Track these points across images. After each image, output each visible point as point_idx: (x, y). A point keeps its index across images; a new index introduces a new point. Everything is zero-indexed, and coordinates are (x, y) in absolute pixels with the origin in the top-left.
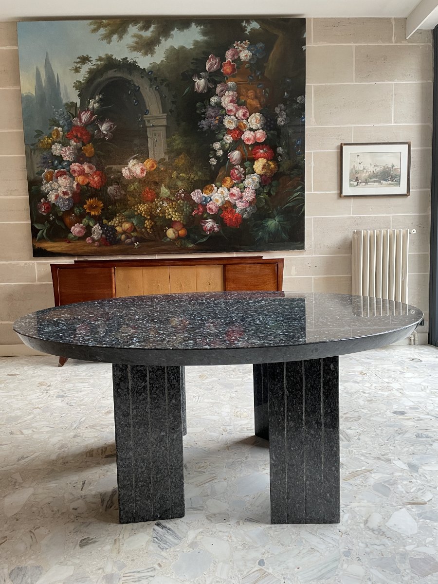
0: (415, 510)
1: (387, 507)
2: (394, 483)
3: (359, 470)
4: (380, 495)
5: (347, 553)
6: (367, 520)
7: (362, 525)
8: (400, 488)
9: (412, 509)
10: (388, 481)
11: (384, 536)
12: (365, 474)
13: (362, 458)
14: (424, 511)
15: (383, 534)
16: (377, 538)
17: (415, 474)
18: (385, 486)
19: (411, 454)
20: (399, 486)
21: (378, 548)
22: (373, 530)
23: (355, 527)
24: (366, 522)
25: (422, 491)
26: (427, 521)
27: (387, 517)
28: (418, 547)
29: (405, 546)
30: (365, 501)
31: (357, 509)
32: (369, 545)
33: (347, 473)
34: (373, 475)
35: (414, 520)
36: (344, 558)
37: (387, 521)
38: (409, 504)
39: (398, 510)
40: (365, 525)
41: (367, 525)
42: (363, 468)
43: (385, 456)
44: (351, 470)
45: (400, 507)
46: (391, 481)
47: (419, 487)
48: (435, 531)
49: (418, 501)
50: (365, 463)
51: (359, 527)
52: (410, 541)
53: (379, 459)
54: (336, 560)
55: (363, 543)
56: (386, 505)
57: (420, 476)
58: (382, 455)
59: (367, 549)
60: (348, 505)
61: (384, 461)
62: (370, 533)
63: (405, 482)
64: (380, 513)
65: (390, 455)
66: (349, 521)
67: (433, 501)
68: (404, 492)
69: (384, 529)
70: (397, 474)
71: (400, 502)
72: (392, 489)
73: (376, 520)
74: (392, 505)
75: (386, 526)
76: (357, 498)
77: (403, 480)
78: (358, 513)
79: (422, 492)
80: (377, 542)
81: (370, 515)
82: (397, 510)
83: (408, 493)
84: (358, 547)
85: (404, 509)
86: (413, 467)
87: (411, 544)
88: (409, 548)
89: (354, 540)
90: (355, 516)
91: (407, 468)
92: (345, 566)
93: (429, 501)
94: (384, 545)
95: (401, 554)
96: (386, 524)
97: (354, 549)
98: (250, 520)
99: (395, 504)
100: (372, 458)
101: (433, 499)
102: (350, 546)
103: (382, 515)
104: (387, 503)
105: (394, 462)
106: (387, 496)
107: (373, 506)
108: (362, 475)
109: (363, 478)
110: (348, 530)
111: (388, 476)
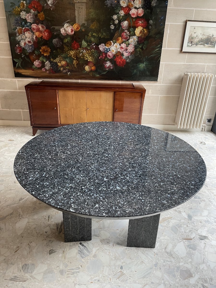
0: (187, 243)
1: (175, 240)
2: (180, 227)
3: (167, 217)
4: (174, 233)
5: (156, 265)
7: (164, 250)
8: (183, 230)
9: (186, 242)
10: (178, 225)
11: (172, 257)
14: (190, 244)
15: (172, 255)
16: (169, 258)
17: (190, 221)
18: (176, 228)
19: (190, 209)
20: (182, 228)
21: (168, 263)
22: (168, 253)
24: (166, 248)
25: (191, 232)
26: (191, 249)
27: (174, 246)
28: (185, 264)
29: (179, 263)
30: (167, 236)
31: (163, 240)
32: (165, 261)
33: (161, 219)
34: (172, 221)
35: (185, 249)
36: (155, 267)
37: (174, 248)
38: (185, 239)
40: (165, 250)
41: (166, 250)
42: (168, 216)
43: (178, 209)
44: (163, 217)
45: (181, 240)
47: (190, 230)
48: (193, 256)
49: (189, 238)
50: (169, 213)
51: (162, 251)
52: (182, 260)
53: (176, 210)
54: (151, 268)
55: (163, 260)
56: (175, 239)
57: (192, 222)
59: (164, 264)
60: (159, 238)
61: (178, 212)
62: (166, 254)
63: (185, 226)
64: (172, 243)
65: (181, 209)
66: (159, 247)
67: (195, 238)
68: (184, 232)
69: (172, 253)
70: (182, 221)
71: (181, 238)
72: (179, 229)
73: (170, 248)
74: (177, 240)
75: (173, 251)
76: (164, 234)
77: (184, 224)
78: (163, 243)
79: (191, 233)
80: (168, 259)
81: (168, 245)
82: (179, 242)
83: (185, 232)
84: (160, 262)
85: (182, 242)
86: (190, 217)
87: (182, 262)
88: (181, 264)
89: (159, 258)
90: (161, 245)
91: (187, 217)
92: (154, 272)
93: (193, 238)
94: (171, 262)
95: (177, 267)
97: (159, 263)
98: (118, 244)
99: (179, 239)
101: (195, 237)
102: (157, 261)
103: (172, 245)
104: (175, 238)
105: (182, 213)
106: (176, 234)
107: (170, 239)
108: (167, 220)
109: (168, 222)
110: (158, 252)
111: (178, 221)
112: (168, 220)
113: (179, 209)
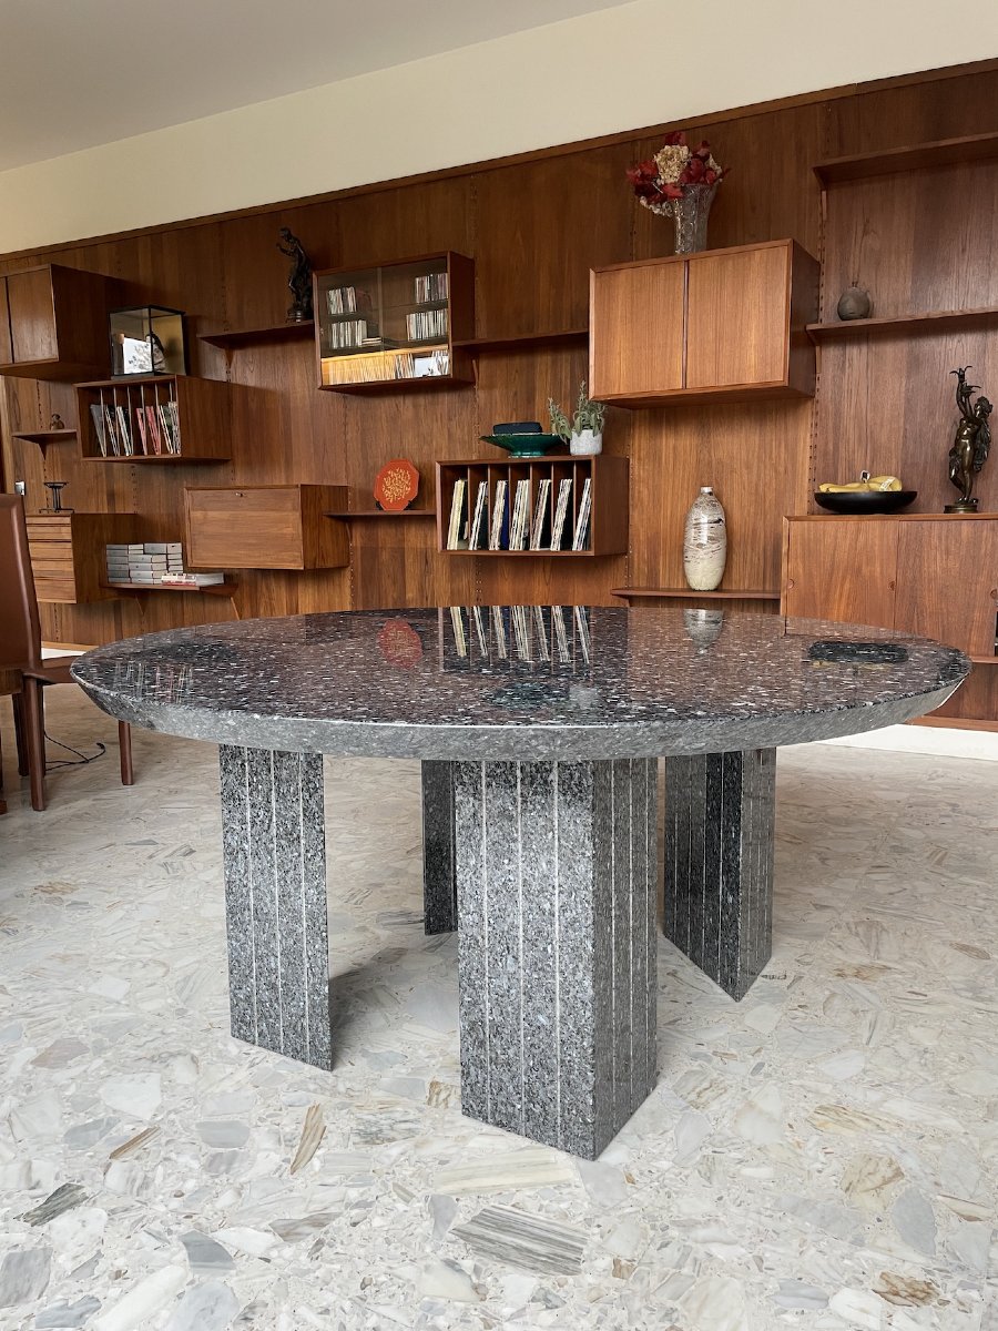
0: (126, 1130)
1: (183, 1104)
2: (212, 1165)
3: (319, 1152)
4: (214, 1119)
5: (181, 1013)
6: (194, 1062)
7: (196, 1052)
8: (188, 1161)
9: (131, 1127)
10: (230, 1164)
11: (148, 1056)
12: (295, 1150)
13: (354, 1194)
14: (107, 1136)
15: (152, 1060)
16: (156, 1049)
17: (185, 1228)
19: (251, 1308)
20: (195, 1165)
21: (144, 1040)
22: (172, 1055)
23: (203, 1044)
24: (194, 1059)
25: (137, 1184)
26: (91, 1120)
27: (167, 1087)
28: (85, 1071)
29: (106, 1061)
30: (230, 1090)
31: (229, 1070)
32: (160, 1035)
33: (331, 1127)
34: (276, 1158)
35: (115, 1108)
36: (180, 1007)
37: (162, 1080)
38: (146, 1132)
39: (157, 1110)
40: (192, 1055)
41: (188, 1057)
42: (316, 1163)
44: (333, 1139)
45: (159, 1118)
46: (223, 1168)
47: (152, 1188)
48: (68, 1110)
49: (130, 1152)
50: (330, 1181)
51: (198, 1047)
52: (102, 1073)
53: (318, 1222)
54: (187, 999)
55: (172, 1033)
56: (188, 1106)
57: (170, 1232)
58: (320, 1243)
59: (158, 1029)
60: (251, 1066)
61: (296, 1224)
62: (173, 1050)
63: (190, 1185)
64: (186, 1087)
65: (304, 1258)
66: (220, 1046)
67: (101, 1170)
68: (173, 1156)
69: (156, 1065)
70: (227, 1199)
71: (164, 1127)
72: (206, 1149)
73: (181, 1072)
74: (176, 1112)
75: (159, 1072)
76: (250, 1086)
78: (220, 1064)
79: (134, 1180)
80: (152, 1045)
81: (198, 1073)
82: (160, 1108)
83: (165, 1159)
84: (174, 1025)
85: (148, 1117)
86: (206, 1253)
87: (99, 1069)
88: (99, 1062)
89: (188, 1029)
90: (219, 1056)
91: (221, 1236)
92: (170, 1001)
93: (109, 1166)
94: (138, 1046)
95: (106, 1049)
96: (159, 1075)
99: (172, 1116)
100: (333, 1210)
101: (102, 1176)
102: (187, 1021)
103: (178, 1085)
104: (188, 1109)
105: (270, 1239)
106: (198, 1125)
107: (209, 1091)
108: (298, 1142)
109: (288, 1137)
110: (210, 1036)
111: (243, 1179)
112: (292, 1147)
113: (308, 1243)
